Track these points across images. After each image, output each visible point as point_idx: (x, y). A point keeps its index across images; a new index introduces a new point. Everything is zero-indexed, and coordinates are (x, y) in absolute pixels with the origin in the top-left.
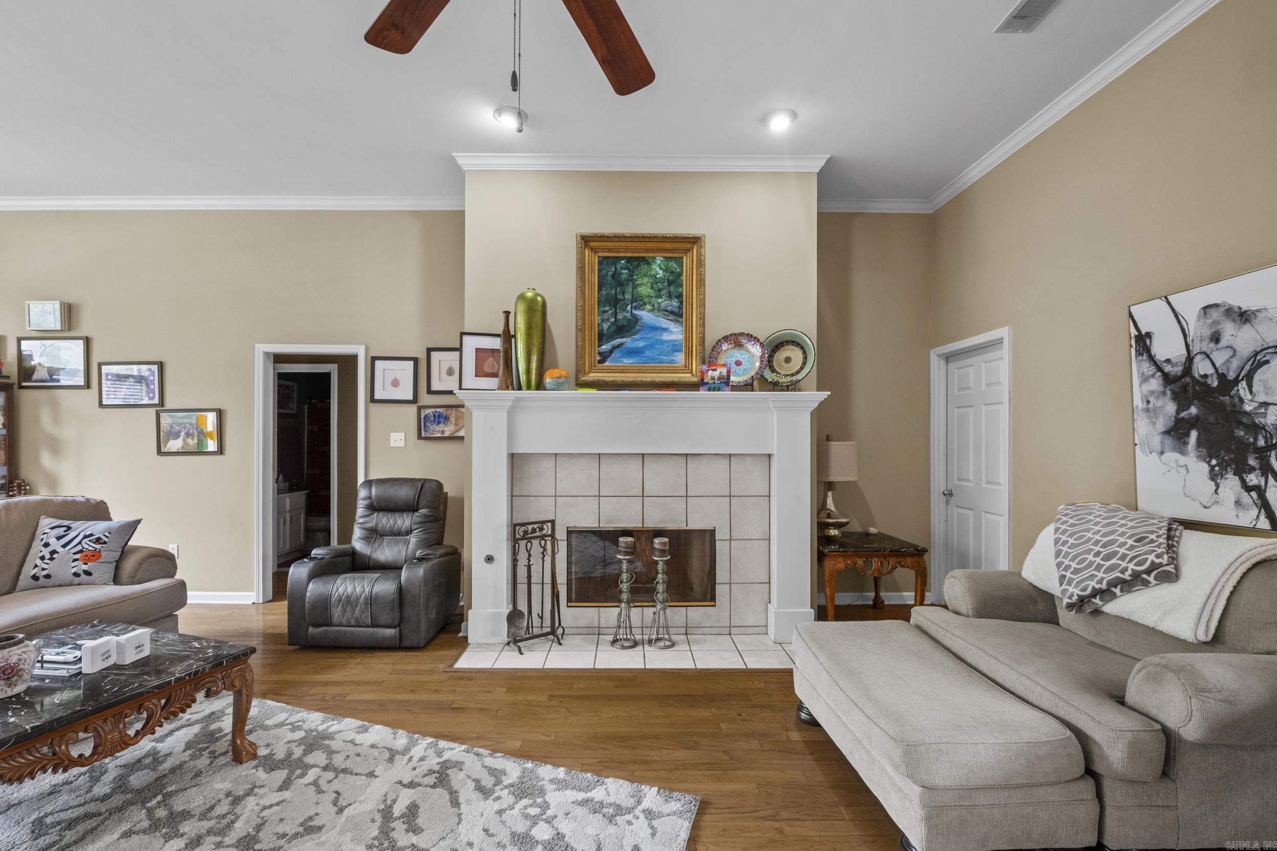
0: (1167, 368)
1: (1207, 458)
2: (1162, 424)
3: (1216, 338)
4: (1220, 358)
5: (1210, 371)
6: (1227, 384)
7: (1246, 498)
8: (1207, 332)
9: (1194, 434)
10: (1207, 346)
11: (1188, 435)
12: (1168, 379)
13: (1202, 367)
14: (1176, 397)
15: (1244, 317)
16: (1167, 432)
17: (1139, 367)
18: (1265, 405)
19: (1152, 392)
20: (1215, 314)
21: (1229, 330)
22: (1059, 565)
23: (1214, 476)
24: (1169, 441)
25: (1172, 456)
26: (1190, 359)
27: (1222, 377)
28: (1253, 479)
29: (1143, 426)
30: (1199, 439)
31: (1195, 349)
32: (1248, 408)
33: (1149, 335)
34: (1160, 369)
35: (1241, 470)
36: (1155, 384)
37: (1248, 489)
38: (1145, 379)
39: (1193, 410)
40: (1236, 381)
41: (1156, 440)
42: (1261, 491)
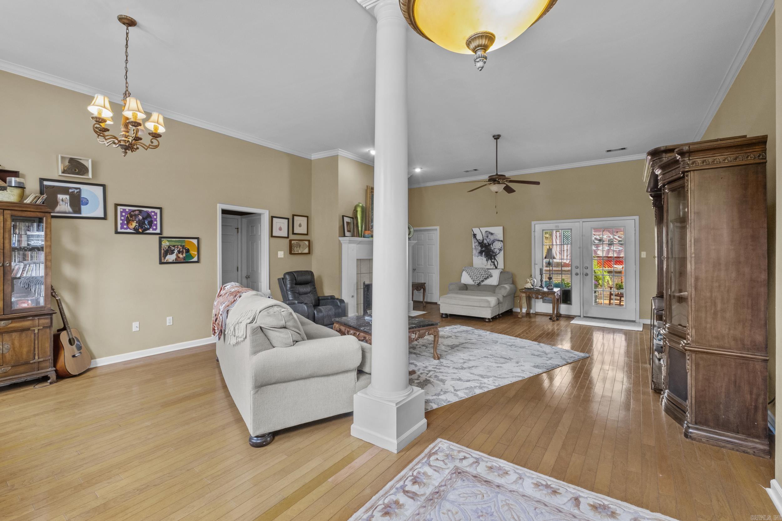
0: (479, 241)
1: (486, 257)
2: (478, 251)
3: (487, 237)
4: (488, 240)
5: (487, 242)
6: (489, 245)
7: (492, 264)
8: (486, 235)
9: (484, 253)
10: (486, 238)
11: (483, 253)
12: (479, 243)
13: (485, 242)
14: (481, 246)
15: (492, 234)
16: (479, 253)
17: (473, 240)
18: (495, 248)
19: (476, 245)
20: (487, 233)
21: (490, 236)
22: (472, 278)
23: (487, 260)
24: (479, 254)
25: (480, 257)
26: (483, 240)
27: (488, 243)
28: (493, 260)
29: (474, 251)
30: (484, 254)
31: (484, 238)
32: (492, 249)
33: (476, 234)
34: (478, 241)
35: (491, 259)
36: (477, 244)
37: (492, 262)
38: (475, 243)
39: (484, 249)
40: (491, 244)
41: (477, 254)
42: (494, 262)
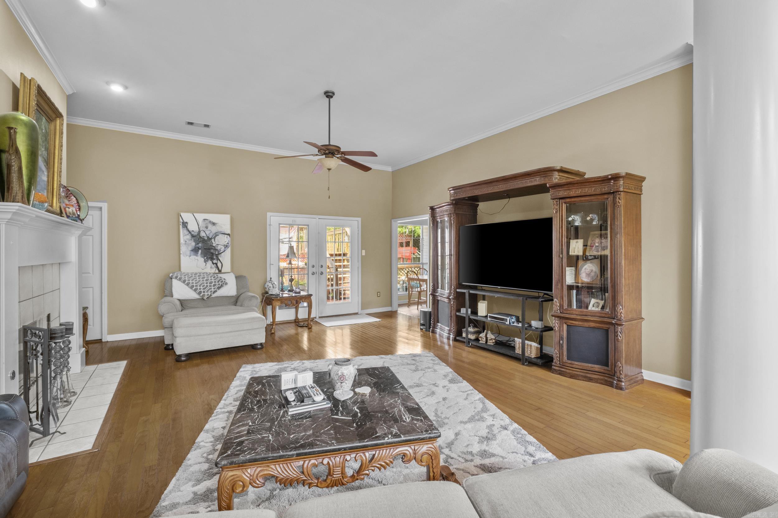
0: (193, 233)
1: (204, 257)
2: (190, 248)
3: (207, 228)
4: (208, 233)
5: (205, 235)
6: (209, 239)
7: (213, 266)
8: (204, 226)
9: (200, 251)
10: (205, 229)
11: (198, 251)
12: (193, 236)
13: (203, 234)
14: (195, 241)
15: (214, 224)
16: (192, 250)
17: (182, 231)
18: (218, 245)
19: (188, 239)
20: (207, 221)
21: (210, 226)
22: (195, 290)
23: (205, 261)
24: (192, 253)
25: (193, 257)
26: (199, 232)
27: (208, 237)
28: (215, 261)
29: (183, 249)
30: (201, 253)
31: (201, 229)
32: (214, 245)
33: (187, 223)
34: (190, 232)
35: (212, 259)
36: (189, 237)
37: (213, 263)
38: (184, 235)
39: (200, 245)
40: (211, 239)
41: (188, 253)
42: (216, 264)
